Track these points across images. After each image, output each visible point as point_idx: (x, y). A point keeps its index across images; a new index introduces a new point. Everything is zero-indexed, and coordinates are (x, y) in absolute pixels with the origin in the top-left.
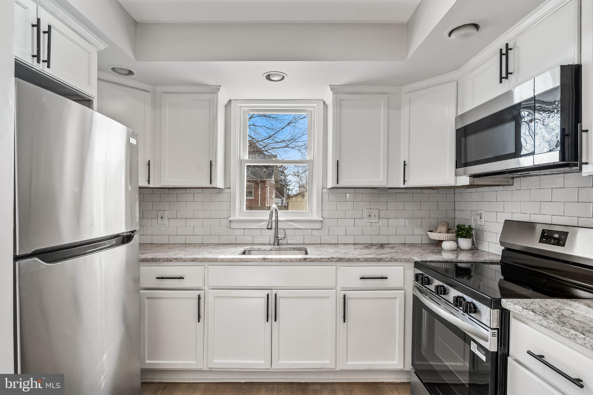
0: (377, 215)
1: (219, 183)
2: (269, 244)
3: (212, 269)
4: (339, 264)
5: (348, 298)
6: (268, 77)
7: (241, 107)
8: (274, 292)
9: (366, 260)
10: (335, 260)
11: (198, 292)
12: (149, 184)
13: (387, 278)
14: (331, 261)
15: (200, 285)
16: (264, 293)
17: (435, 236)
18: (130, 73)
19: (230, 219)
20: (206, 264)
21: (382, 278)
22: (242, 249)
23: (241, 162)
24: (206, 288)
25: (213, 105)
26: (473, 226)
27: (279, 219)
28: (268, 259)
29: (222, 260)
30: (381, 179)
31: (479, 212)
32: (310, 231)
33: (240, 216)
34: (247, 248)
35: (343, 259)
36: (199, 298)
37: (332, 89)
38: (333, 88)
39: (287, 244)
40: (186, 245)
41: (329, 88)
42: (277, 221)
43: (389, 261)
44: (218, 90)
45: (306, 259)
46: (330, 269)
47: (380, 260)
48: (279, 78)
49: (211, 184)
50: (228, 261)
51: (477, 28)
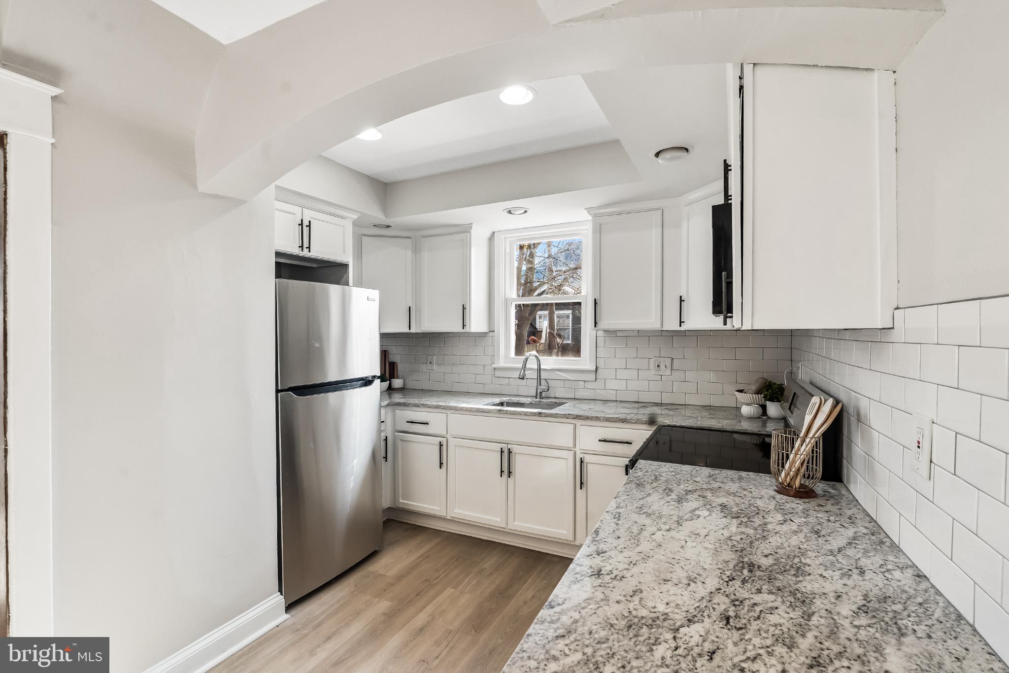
0: (669, 365)
1: (477, 326)
2: (531, 396)
3: (453, 417)
4: (578, 422)
5: (587, 463)
6: (510, 212)
7: (505, 238)
8: (508, 446)
9: (608, 420)
10: (571, 417)
11: (440, 439)
12: (410, 329)
13: (631, 443)
14: (568, 418)
15: (444, 433)
16: (498, 447)
17: (740, 397)
18: (388, 226)
19: (494, 366)
20: (448, 412)
21: (627, 443)
22: (497, 400)
23: (507, 302)
24: (449, 436)
25: (466, 246)
27: (542, 367)
28: (503, 410)
29: (461, 409)
31: (799, 364)
32: (582, 383)
33: (505, 362)
34: (505, 399)
35: (580, 416)
36: (441, 445)
37: (589, 212)
38: (589, 210)
41: (586, 211)
42: (539, 370)
43: (633, 423)
44: (471, 228)
45: (540, 413)
47: (623, 421)
48: (523, 211)
49: (463, 329)
50: (466, 410)
51: (687, 150)
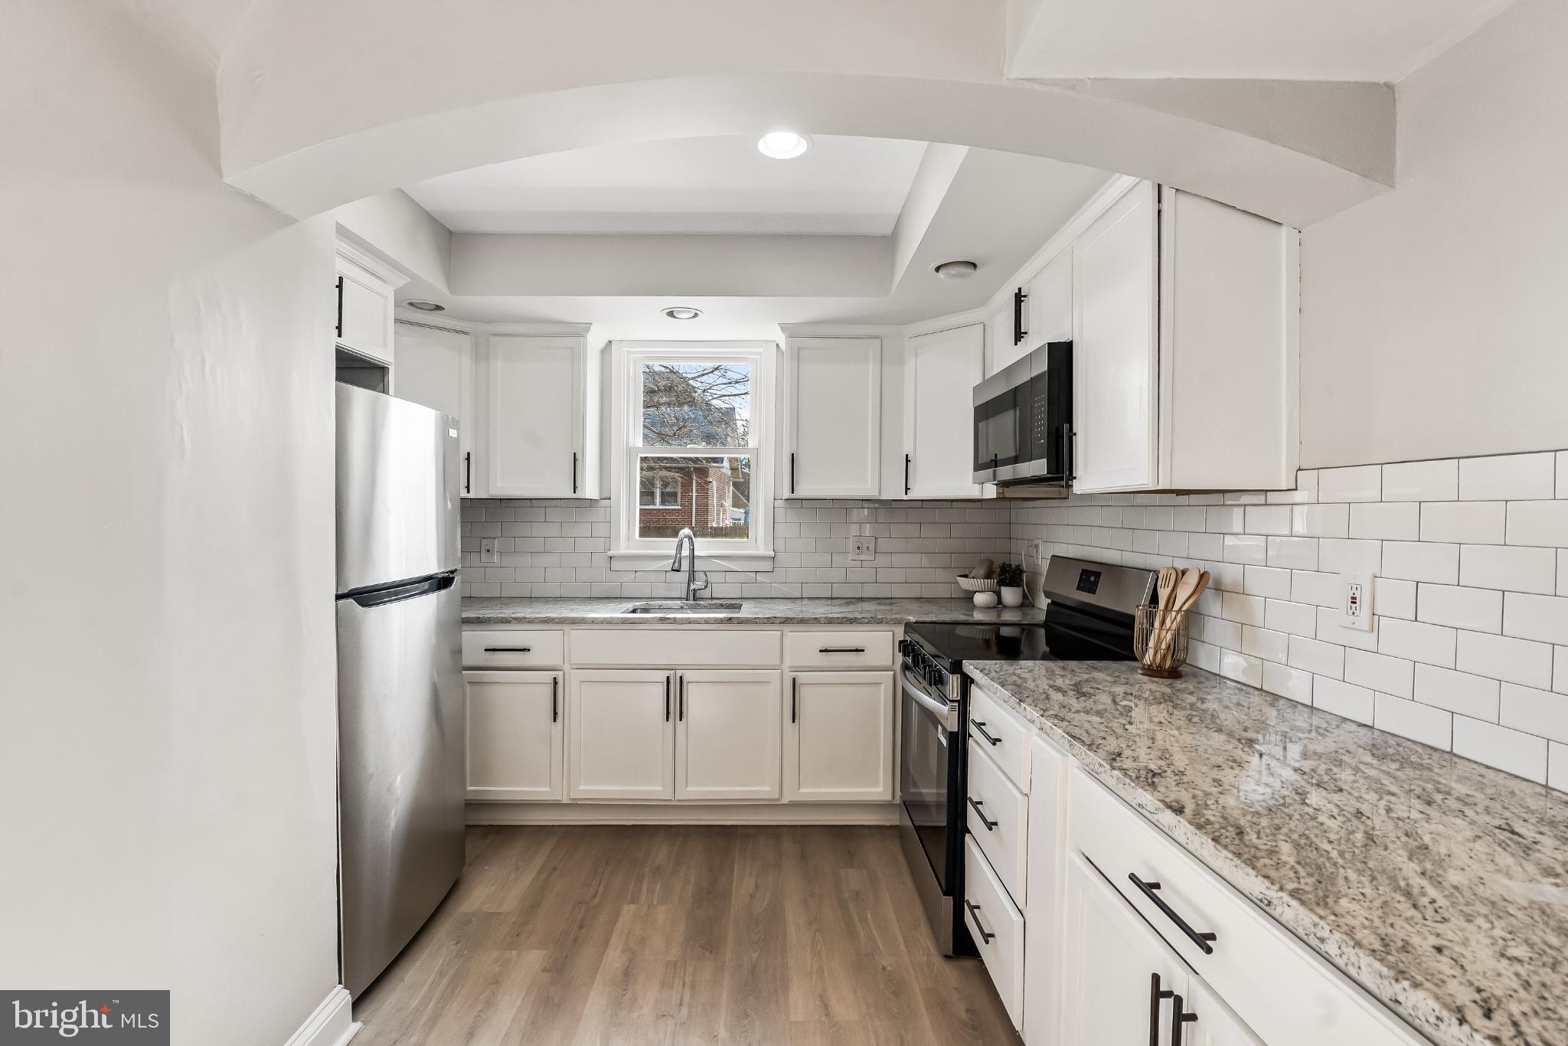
0: (872, 547)
1: (590, 489)
2: (680, 599)
3: (577, 634)
4: (786, 628)
5: (800, 684)
6: (671, 314)
7: (628, 353)
8: (679, 673)
9: (830, 622)
10: (778, 621)
11: (553, 674)
12: (468, 492)
13: (863, 651)
14: (772, 623)
15: (556, 661)
16: (662, 676)
17: (966, 584)
18: (438, 308)
19: (610, 553)
20: (566, 627)
21: (857, 650)
22: (630, 606)
23: (630, 451)
24: (567, 667)
25: (577, 357)
26: (1024, 567)
27: (696, 553)
28: (669, 618)
29: (593, 621)
30: (869, 485)
31: (1036, 541)
32: (753, 575)
33: (628, 547)
34: (638, 604)
35: (791, 619)
36: (555, 683)
37: (783, 330)
38: (784, 328)
39: (712, 598)
40: (531, 600)
41: (779, 327)
42: (692, 558)
43: (867, 623)
44: (588, 330)
45: (730, 619)
46: (772, 635)
47: (852, 621)
48: (692, 315)
49: (575, 492)
50: (602, 623)
51: (974, 265)
